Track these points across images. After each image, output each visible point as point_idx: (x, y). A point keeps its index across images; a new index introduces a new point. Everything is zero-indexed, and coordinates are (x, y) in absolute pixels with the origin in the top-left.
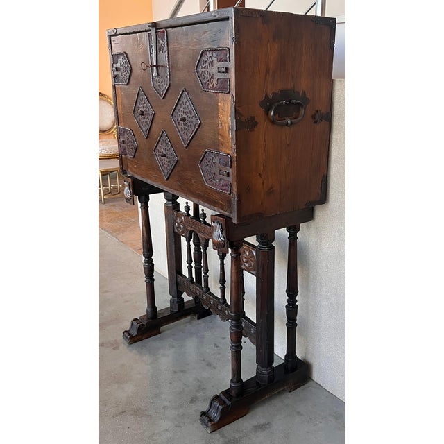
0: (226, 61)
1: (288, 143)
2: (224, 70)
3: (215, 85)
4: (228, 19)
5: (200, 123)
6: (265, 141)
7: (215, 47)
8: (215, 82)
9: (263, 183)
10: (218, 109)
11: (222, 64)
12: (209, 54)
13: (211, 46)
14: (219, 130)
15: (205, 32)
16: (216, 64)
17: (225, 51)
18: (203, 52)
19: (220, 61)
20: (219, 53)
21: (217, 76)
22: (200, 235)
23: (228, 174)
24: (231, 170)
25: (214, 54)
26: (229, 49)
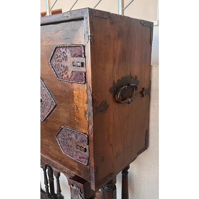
0: (81, 56)
1: (128, 115)
2: (79, 64)
3: (70, 76)
4: (82, 19)
5: (56, 105)
6: (114, 118)
7: (68, 44)
8: (69, 74)
9: (113, 151)
10: (73, 96)
11: (76, 59)
12: (63, 50)
13: (64, 43)
14: (74, 113)
15: (57, 31)
16: (70, 59)
17: (79, 48)
18: (56, 48)
19: (74, 56)
20: (73, 49)
21: (71, 69)
22: (54, 169)
23: (85, 149)
24: (88, 146)
25: (68, 50)
26: (84, 47)
